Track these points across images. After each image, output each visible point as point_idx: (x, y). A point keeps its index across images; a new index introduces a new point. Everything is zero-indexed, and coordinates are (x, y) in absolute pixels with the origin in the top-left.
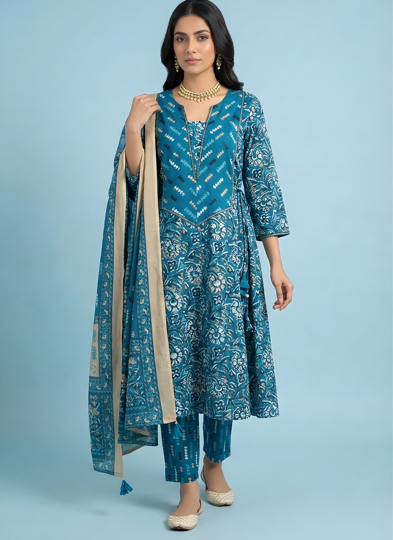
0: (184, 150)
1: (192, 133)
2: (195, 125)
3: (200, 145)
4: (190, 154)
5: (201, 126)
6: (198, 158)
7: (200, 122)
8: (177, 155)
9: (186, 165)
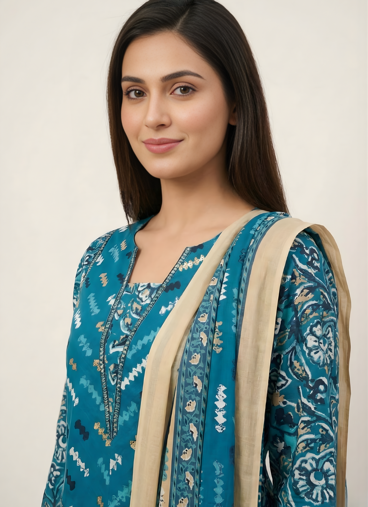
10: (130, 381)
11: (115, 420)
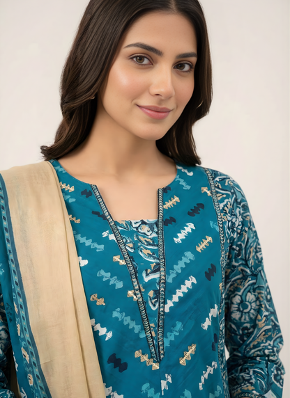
1: (131, 245)
2: (135, 229)
3: (156, 270)
4: (135, 294)
6: (157, 305)
7: (143, 223)
9: (128, 325)
10: (174, 303)
11: (160, 343)
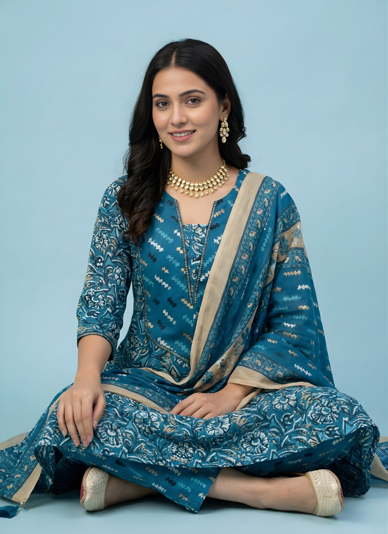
0: (178, 264)
5: (201, 232)
8: (167, 271)
